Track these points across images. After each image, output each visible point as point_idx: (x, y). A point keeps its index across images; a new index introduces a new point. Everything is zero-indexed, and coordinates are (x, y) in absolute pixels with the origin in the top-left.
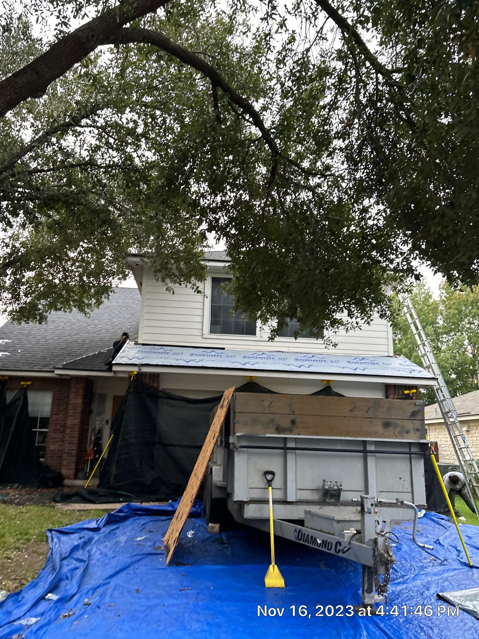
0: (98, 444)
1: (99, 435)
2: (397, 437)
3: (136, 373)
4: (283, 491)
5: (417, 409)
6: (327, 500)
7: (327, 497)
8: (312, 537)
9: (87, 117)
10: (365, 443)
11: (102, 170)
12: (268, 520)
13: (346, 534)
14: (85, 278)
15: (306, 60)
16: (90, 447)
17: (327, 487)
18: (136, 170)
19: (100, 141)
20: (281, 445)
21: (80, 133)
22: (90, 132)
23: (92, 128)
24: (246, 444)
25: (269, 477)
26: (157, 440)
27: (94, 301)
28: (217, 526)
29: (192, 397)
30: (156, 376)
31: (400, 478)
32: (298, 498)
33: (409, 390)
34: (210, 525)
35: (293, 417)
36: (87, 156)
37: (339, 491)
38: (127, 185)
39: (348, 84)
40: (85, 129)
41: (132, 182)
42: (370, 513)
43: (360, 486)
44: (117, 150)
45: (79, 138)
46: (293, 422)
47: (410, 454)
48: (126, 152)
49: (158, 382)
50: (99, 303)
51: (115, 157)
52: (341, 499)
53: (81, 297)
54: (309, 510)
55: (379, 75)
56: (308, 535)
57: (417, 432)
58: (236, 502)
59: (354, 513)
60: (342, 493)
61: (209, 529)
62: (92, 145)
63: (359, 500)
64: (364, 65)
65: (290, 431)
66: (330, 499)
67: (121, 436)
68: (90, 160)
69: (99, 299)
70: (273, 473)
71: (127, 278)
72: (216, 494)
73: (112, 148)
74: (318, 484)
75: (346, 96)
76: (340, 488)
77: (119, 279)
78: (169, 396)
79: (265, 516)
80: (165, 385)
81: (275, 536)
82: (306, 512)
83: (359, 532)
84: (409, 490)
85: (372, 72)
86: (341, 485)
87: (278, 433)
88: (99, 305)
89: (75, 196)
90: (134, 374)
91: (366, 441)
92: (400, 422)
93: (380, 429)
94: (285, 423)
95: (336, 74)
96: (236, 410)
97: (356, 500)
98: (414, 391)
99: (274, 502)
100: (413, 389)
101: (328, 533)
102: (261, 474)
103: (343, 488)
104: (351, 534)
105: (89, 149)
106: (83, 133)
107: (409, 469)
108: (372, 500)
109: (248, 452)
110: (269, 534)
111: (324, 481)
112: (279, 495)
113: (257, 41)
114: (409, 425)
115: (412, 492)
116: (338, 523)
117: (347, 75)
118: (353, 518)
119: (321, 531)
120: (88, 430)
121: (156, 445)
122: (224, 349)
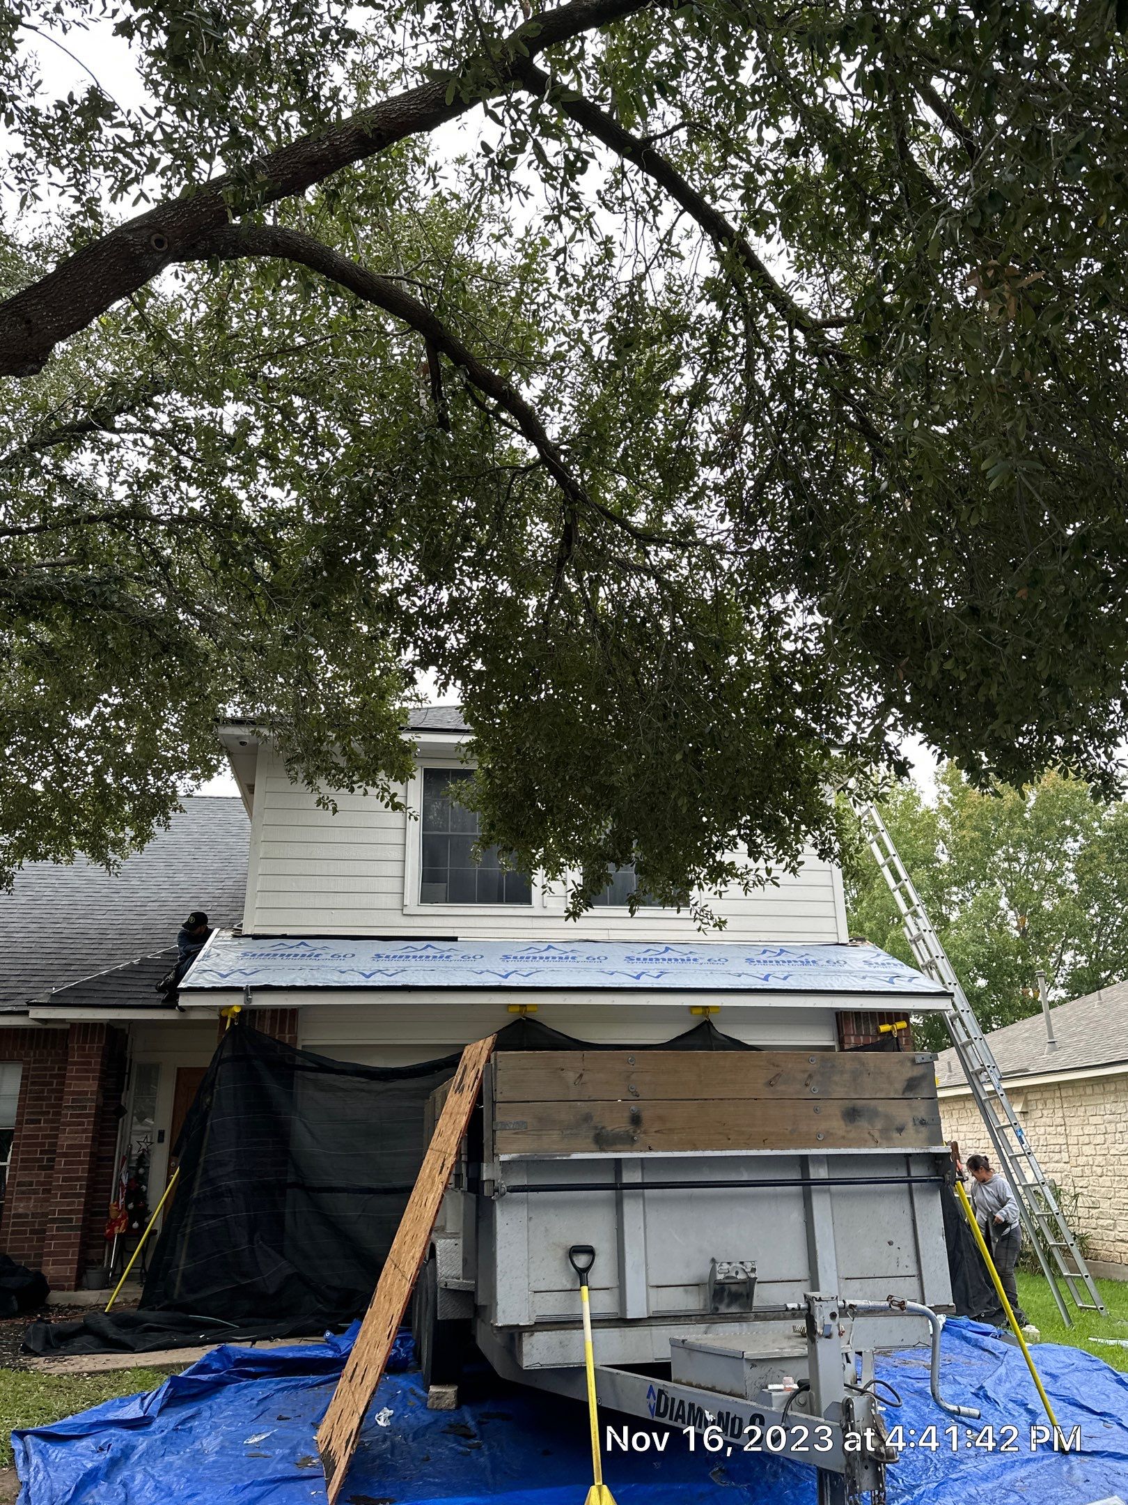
0: (137, 1194)
1: (141, 1171)
2: (877, 1144)
3: (237, 1010)
4: (616, 1291)
5: (917, 1071)
6: (723, 1309)
7: (721, 1301)
8: (692, 1406)
9: (130, 410)
10: (804, 1161)
11: (161, 528)
12: (582, 1370)
13: (774, 1394)
14: (109, 779)
15: (637, 298)
16: (117, 1204)
17: (720, 1277)
18: (246, 529)
19: (159, 464)
20: (609, 1179)
21: (110, 446)
22: (135, 443)
23: (139, 435)
24: (523, 1181)
25: (582, 1261)
26: (291, 1178)
27: (130, 832)
28: (450, 1391)
29: (379, 1063)
30: (288, 1016)
31: (890, 1243)
32: (653, 1308)
33: (891, 1023)
34: (433, 1389)
35: (634, 1107)
36: (127, 497)
37: (750, 1283)
38: (224, 564)
39: (729, 349)
40: (124, 436)
41: (236, 556)
42: (829, 1337)
43: (799, 1268)
44: (201, 484)
45: (107, 457)
46: (636, 1120)
47: (909, 1182)
48: (221, 488)
49: (293, 1029)
50: (143, 837)
51: (196, 498)
52: (755, 1303)
53: (98, 826)
54: (683, 1337)
55: (797, 332)
56: (682, 1403)
57: (923, 1129)
58: (501, 1328)
59: (789, 1338)
60: (757, 1287)
61: (429, 1402)
62: (139, 471)
63: (803, 1305)
64: (764, 309)
65: (629, 1141)
66: (729, 1305)
67: (200, 1171)
68: (133, 506)
69: (142, 828)
70: (590, 1251)
71: (215, 774)
72: (448, 1311)
73: (189, 480)
74: (700, 1270)
75: (725, 376)
76: (753, 1275)
77: (195, 777)
78: (322, 1065)
79: (573, 1360)
80: (311, 1038)
81: (599, 1408)
82: (674, 1343)
83: (804, 1386)
84: (912, 1270)
85: (779, 323)
86: (753, 1270)
87: (602, 1150)
88: (143, 842)
89: (97, 590)
90: (235, 1013)
91: (806, 1156)
92: (882, 1107)
93: (837, 1125)
94: (617, 1123)
95: (704, 329)
96: (499, 1097)
97: (795, 1306)
98: (902, 1025)
99: (596, 1323)
100: (898, 1020)
101: (729, 1394)
102: (561, 1253)
103: (758, 1275)
104: (788, 1393)
105: (131, 480)
106: (118, 446)
107: (908, 1218)
108: (832, 1303)
109: (527, 1201)
110: (586, 1405)
111: (713, 1261)
112: (606, 1305)
113: (526, 256)
114: (903, 1112)
115: (920, 1276)
116: (753, 1366)
117: (728, 333)
118: (788, 1352)
119: (712, 1389)
120: (113, 1159)
121: (288, 1191)
122: (454, 939)
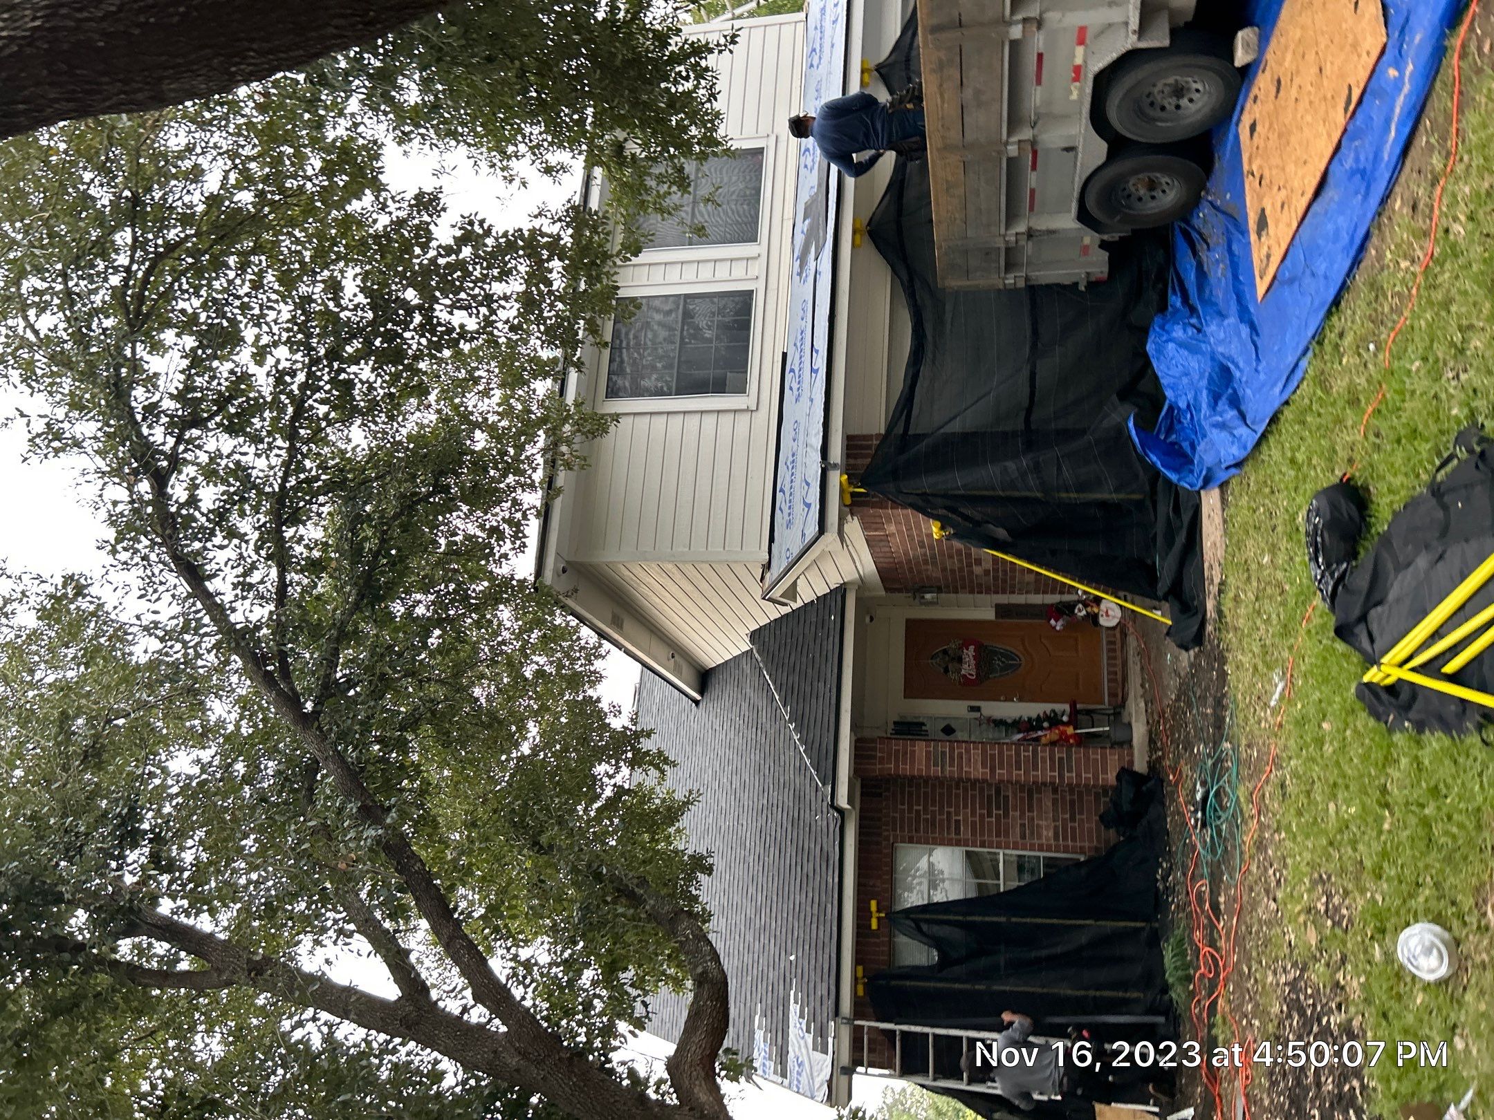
3: (845, 479)
30: (853, 444)
49: (869, 437)
80: (876, 423)
90: (848, 482)
121: (1033, 427)
122: (785, 355)
